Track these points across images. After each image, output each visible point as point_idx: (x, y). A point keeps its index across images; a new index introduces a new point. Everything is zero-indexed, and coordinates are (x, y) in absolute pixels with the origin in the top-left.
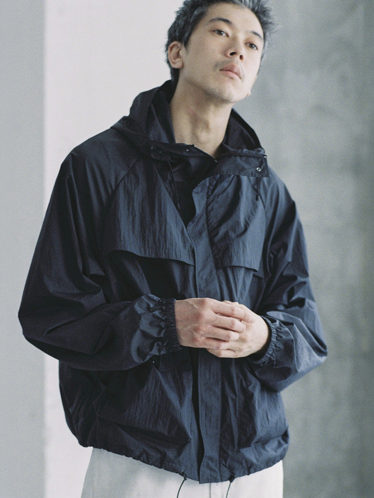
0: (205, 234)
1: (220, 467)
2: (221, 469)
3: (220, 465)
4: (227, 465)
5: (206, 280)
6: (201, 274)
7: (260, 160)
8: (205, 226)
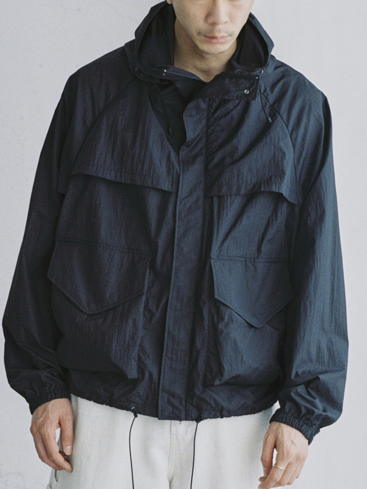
0: (200, 160)
1: (186, 405)
2: (187, 407)
3: (186, 403)
4: (194, 404)
5: (189, 208)
6: (184, 202)
7: (252, 81)
8: (204, 151)
